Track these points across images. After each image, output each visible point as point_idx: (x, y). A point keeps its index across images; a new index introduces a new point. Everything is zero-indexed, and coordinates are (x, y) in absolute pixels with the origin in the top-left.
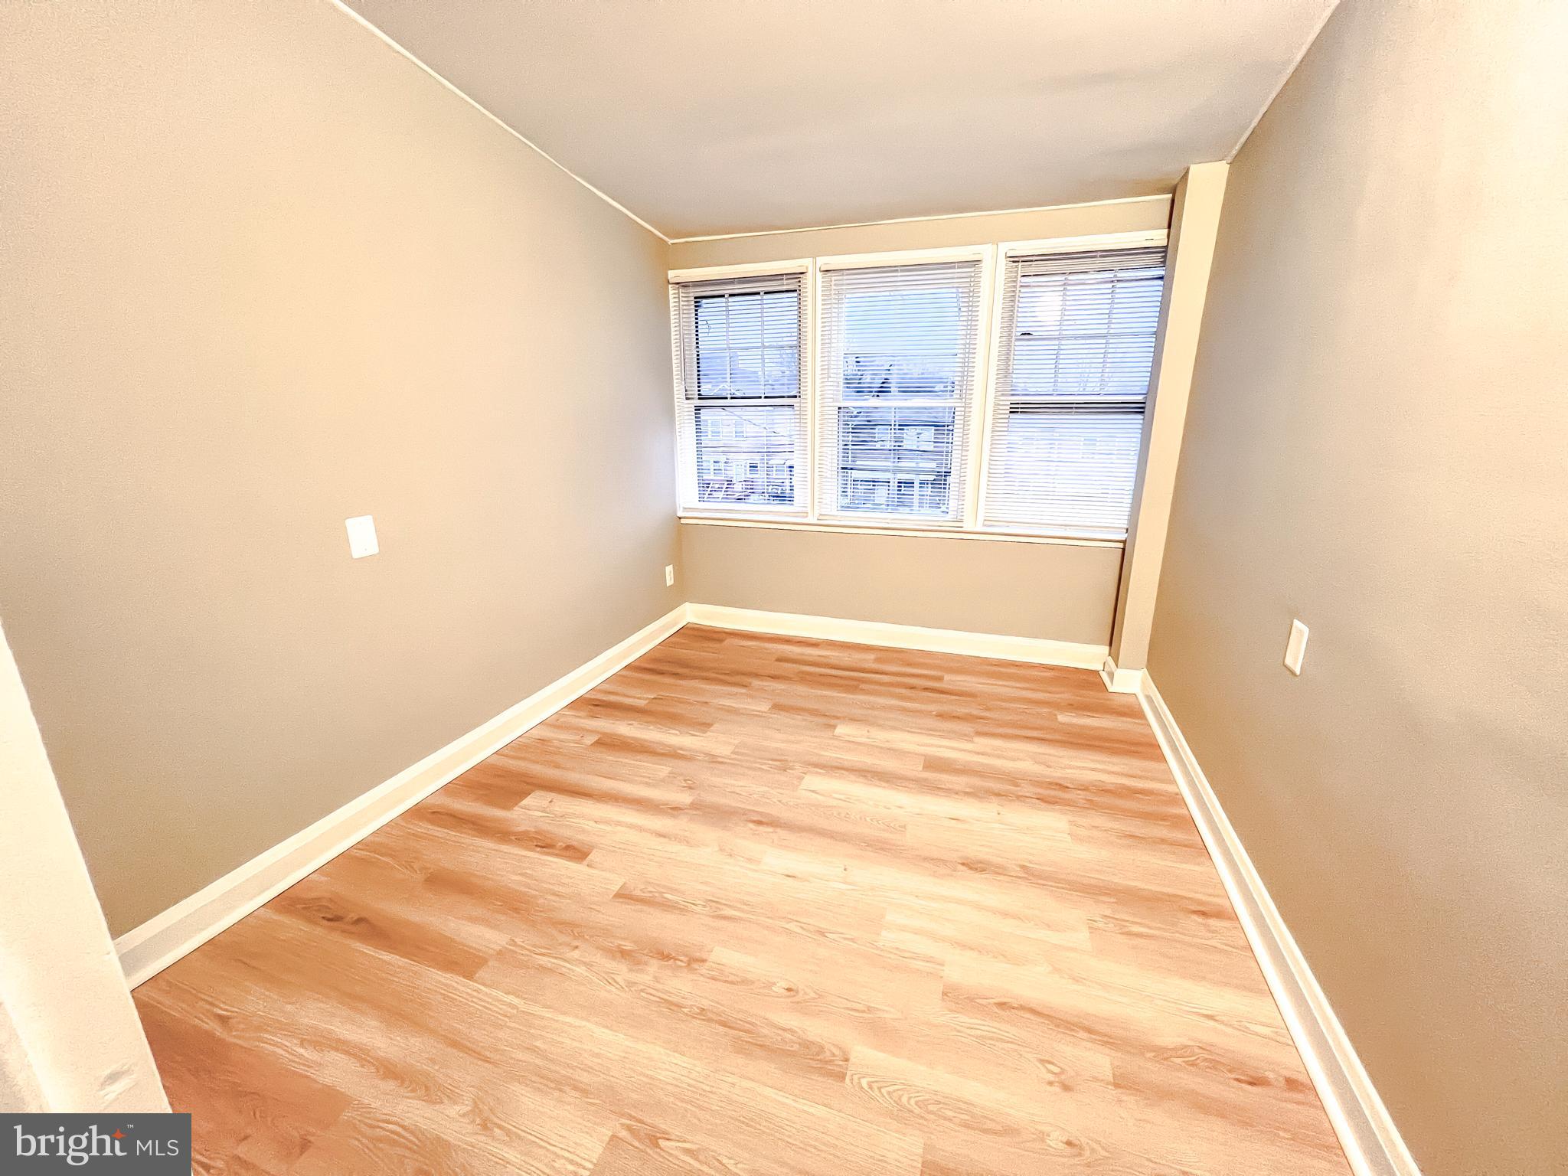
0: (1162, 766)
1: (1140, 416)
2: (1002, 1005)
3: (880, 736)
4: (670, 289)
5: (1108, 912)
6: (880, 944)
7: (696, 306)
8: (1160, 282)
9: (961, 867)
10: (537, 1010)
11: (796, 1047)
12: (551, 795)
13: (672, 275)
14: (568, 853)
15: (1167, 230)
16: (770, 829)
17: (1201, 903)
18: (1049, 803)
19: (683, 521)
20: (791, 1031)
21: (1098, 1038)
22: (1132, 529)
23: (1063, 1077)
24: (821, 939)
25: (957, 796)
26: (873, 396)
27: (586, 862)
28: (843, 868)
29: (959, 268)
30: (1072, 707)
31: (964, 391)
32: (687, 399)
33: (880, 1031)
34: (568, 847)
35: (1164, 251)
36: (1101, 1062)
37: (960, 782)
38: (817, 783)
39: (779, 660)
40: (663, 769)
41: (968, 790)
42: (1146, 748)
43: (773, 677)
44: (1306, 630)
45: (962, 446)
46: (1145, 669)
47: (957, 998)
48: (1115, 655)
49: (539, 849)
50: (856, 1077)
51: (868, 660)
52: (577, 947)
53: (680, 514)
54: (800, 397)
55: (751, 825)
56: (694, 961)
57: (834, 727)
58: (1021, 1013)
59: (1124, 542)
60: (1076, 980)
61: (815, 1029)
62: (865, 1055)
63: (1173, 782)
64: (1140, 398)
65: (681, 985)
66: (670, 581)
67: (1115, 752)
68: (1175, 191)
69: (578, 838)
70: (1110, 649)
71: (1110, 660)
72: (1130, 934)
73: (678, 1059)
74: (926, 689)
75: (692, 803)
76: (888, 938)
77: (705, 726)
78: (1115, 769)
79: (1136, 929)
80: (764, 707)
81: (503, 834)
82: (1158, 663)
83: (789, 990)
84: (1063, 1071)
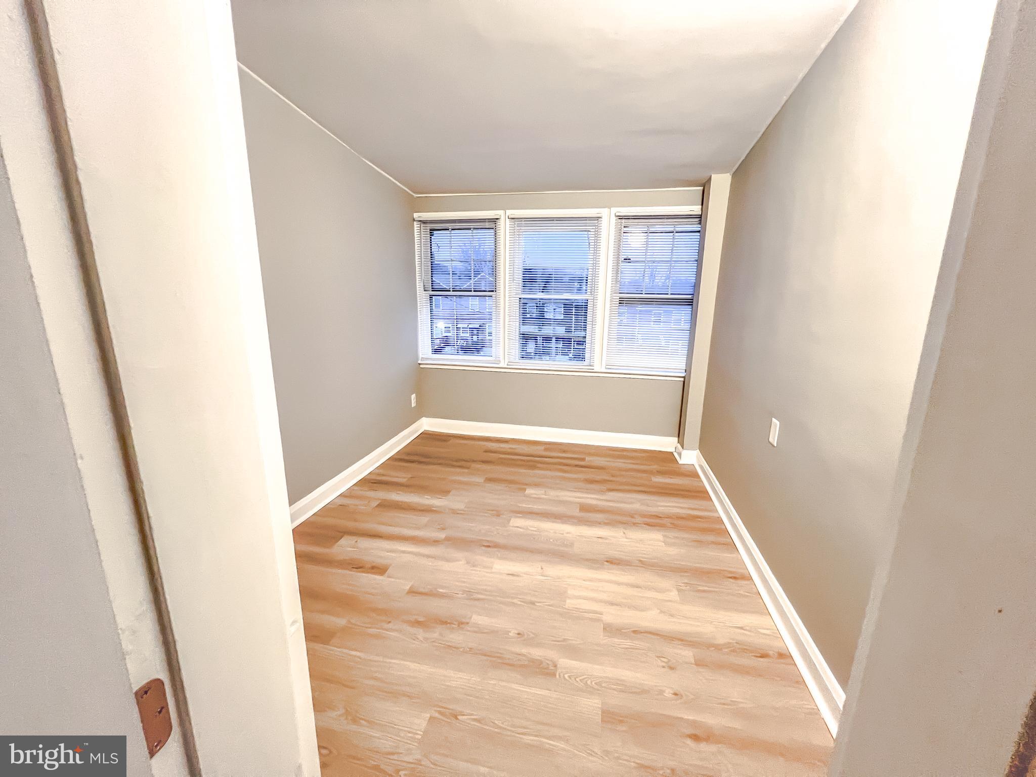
0: (709, 503)
1: (690, 307)
2: (634, 632)
3: (553, 494)
4: (415, 224)
5: (686, 581)
6: (566, 607)
7: (431, 235)
8: (698, 234)
9: (606, 563)
10: (372, 657)
11: (526, 663)
12: (354, 538)
13: (416, 215)
14: (373, 571)
15: (701, 206)
16: (496, 549)
17: (731, 572)
18: (652, 526)
19: (421, 366)
20: (524, 655)
21: (686, 643)
22: (688, 370)
23: (669, 663)
24: (532, 606)
25: (600, 525)
26: (540, 292)
27: (386, 574)
28: (540, 568)
29: (589, 220)
30: (660, 473)
31: (593, 290)
32: (425, 291)
33: (572, 651)
34: (373, 568)
35: (700, 217)
36: (688, 654)
37: (599, 517)
38: (518, 523)
39: (486, 451)
40: (424, 519)
41: (606, 521)
42: (702, 494)
43: (484, 462)
44: (778, 423)
45: (592, 322)
46: (698, 450)
47: (611, 630)
48: (681, 442)
49: (354, 569)
50: (562, 675)
51: (539, 450)
52: (390, 622)
53: (419, 362)
54: (496, 291)
55: (483, 548)
56: (461, 624)
57: (525, 490)
58: (645, 634)
59: (684, 377)
60: (672, 616)
61: (536, 653)
62: (565, 662)
63: (717, 511)
64: (690, 297)
65: (456, 637)
66: (413, 405)
67: (684, 496)
68: (705, 185)
69: (379, 561)
70: (678, 440)
71: (679, 446)
72: (699, 591)
73: (461, 675)
74: (576, 466)
75: (446, 537)
76: (570, 603)
77: (445, 492)
78: (686, 506)
79: (701, 588)
80: (480, 480)
81: (329, 562)
82: (705, 447)
83: (519, 634)
84: (669, 661)
